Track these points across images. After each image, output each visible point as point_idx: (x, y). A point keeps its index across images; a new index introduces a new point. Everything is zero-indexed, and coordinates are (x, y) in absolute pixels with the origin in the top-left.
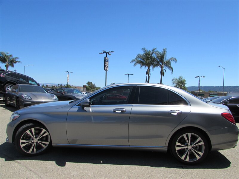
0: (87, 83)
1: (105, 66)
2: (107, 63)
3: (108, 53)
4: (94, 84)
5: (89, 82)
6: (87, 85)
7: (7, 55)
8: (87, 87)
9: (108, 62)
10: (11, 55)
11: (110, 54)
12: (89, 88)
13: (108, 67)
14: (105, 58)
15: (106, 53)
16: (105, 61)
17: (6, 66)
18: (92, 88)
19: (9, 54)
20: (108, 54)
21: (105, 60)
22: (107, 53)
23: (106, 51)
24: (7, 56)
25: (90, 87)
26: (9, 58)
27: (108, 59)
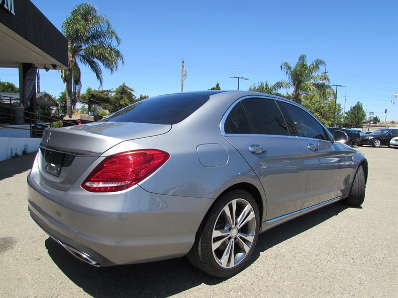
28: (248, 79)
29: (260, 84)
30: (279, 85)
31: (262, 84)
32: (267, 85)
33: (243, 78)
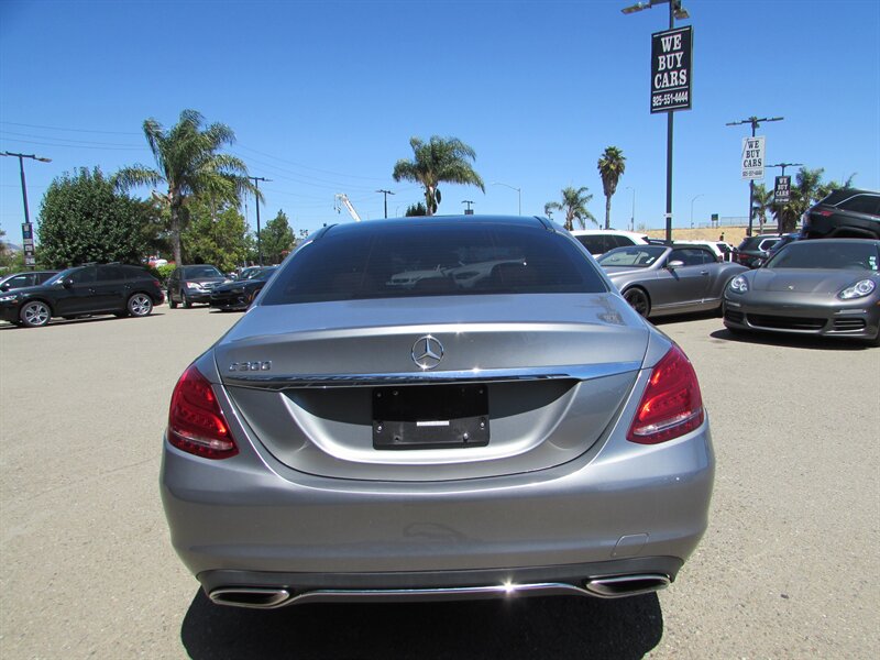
28: (48, 161)
29: (79, 174)
30: (131, 176)
31: (84, 172)
32: (98, 176)
33: (33, 157)
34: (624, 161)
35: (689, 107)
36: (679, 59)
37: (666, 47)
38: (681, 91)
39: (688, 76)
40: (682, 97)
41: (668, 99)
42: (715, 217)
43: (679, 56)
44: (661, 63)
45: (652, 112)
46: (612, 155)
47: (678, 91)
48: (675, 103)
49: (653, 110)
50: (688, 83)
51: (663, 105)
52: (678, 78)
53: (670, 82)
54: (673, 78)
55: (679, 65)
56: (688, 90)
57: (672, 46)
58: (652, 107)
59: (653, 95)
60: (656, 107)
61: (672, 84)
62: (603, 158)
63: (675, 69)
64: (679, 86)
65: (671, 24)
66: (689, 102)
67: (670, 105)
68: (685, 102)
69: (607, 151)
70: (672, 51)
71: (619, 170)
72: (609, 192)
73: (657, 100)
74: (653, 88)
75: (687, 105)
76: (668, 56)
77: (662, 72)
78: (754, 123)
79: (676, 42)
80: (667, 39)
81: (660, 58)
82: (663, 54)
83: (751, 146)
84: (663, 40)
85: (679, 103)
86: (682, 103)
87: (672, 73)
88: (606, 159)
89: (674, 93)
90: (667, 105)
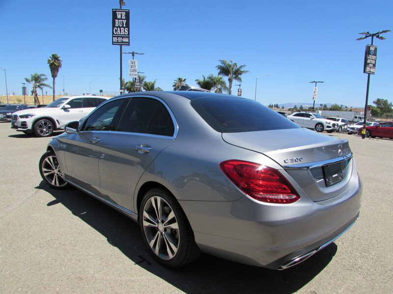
0: (374, 102)
1: (366, 64)
2: (374, 57)
3: (377, 35)
4: (391, 103)
5: (379, 100)
6: (375, 105)
7: (230, 64)
8: (375, 109)
9: (375, 54)
10: (235, 64)
11: (382, 38)
12: (379, 111)
13: (374, 65)
14: (368, 48)
15: (370, 36)
16: (368, 52)
17: (229, 80)
18: (385, 111)
19: (233, 63)
20: (378, 37)
21: (366, 52)
22: (373, 35)
23: (371, 33)
24: (230, 66)
25: (381, 109)
26: (233, 69)
27: (376, 49)
34: (61, 62)
35: (129, 45)
36: (124, 23)
37: (119, 17)
38: (126, 37)
39: (129, 31)
40: (126, 40)
41: (120, 39)
42: (101, 91)
43: (125, 22)
44: (116, 23)
45: (113, 44)
46: (55, 58)
47: (125, 37)
48: (123, 42)
49: (113, 43)
50: (129, 34)
51: (118, 42)
52: (124, 31)
53: (121, 32)
54: (122, 31)
55: (124, 26)
56: (129, 37)
57: (122, 16)
58: (113, 42)
59: (113, 37)
60: (115, 42)
61: (122, 34)
62: (50, 59)
63: (123, 27)
64: (125, 35)
65: (121, 7)
66: (129, 43)
67: (121, 42)
68: (127, 42)
69: (53, 55)
70: (121, 19)
71: (59, 66)
72: (54, 76)
73: (115, 39)
74: (113, 33)
75: (128, 44)
76: (120, 21)
77: (117, 27)
78: (133, 54)
79: (123, 15)
80: (119, 13)
81: (116, 20)
82: (117, 19)
83: (132, 63)
84: (117, 13)
85: (125, 42)
86: (126, 42)
87: (121, 28)
88: (52, 60)
89: (123, 37)
90: (119, 42)
